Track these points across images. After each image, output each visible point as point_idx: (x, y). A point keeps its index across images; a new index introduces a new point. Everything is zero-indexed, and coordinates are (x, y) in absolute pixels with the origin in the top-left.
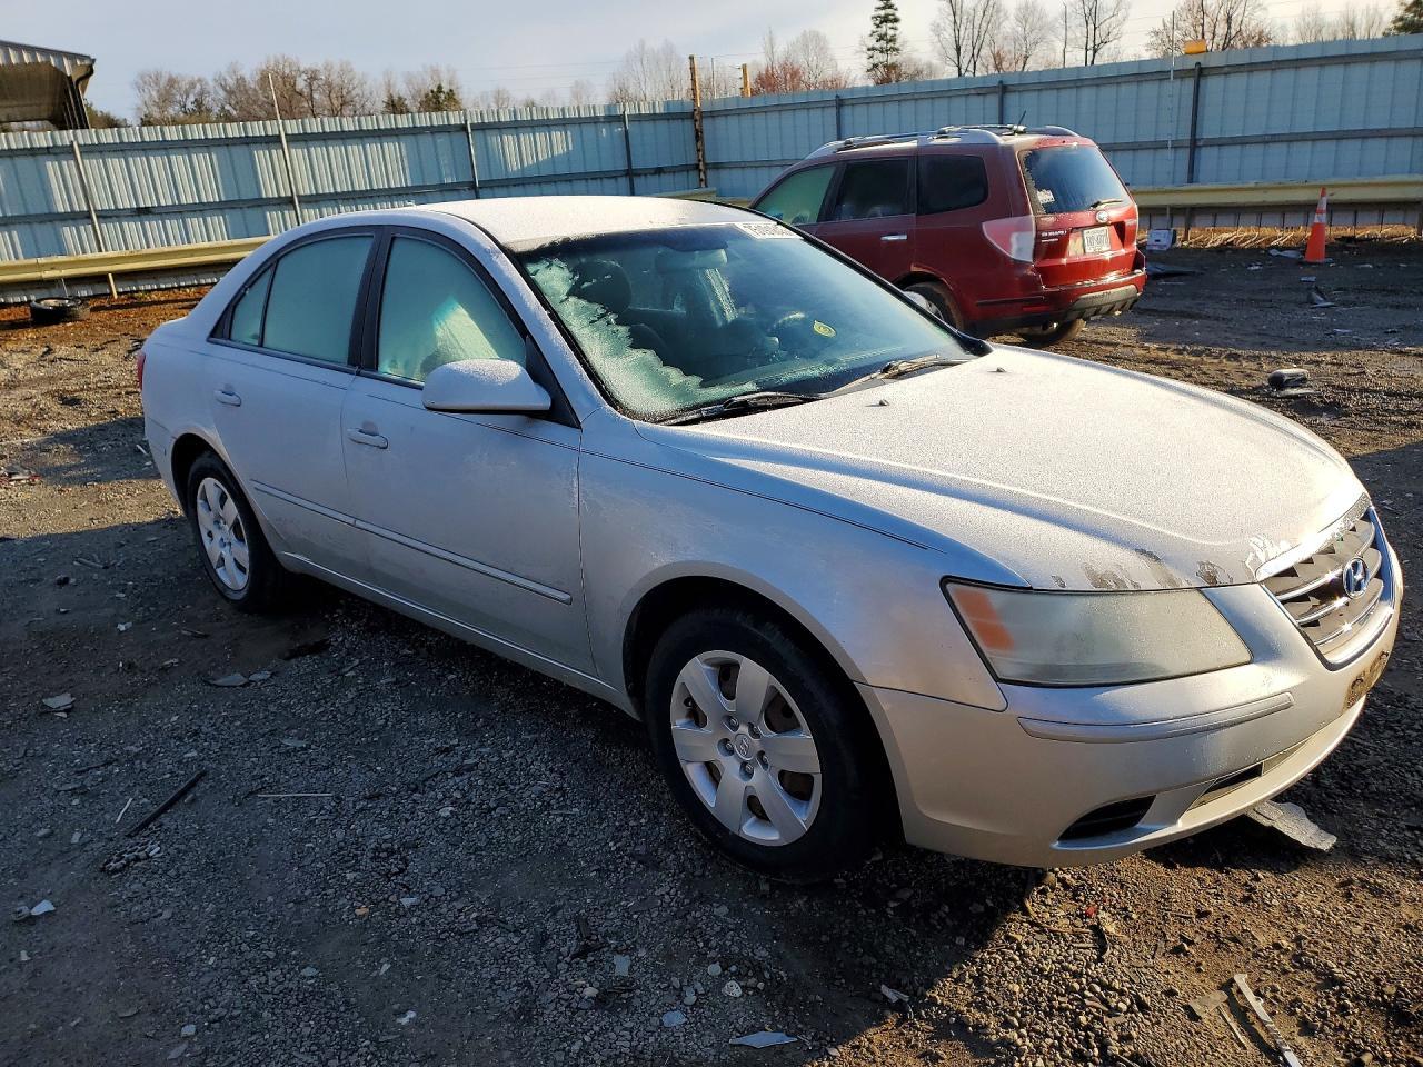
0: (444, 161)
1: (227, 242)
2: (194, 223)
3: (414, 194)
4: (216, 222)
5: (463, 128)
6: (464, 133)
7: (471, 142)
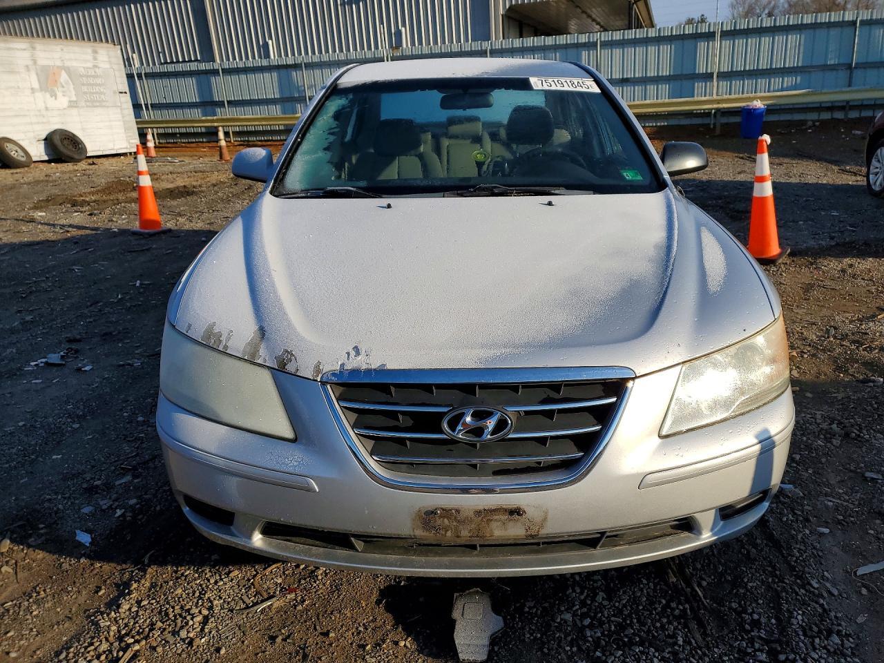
0: (832, 47)
1: (667, 100)
2: (651, 88)
3: (801, 72)
4: (665, 88)
5: (854, 23)
6: (853, 28)
7: (857, 33)
